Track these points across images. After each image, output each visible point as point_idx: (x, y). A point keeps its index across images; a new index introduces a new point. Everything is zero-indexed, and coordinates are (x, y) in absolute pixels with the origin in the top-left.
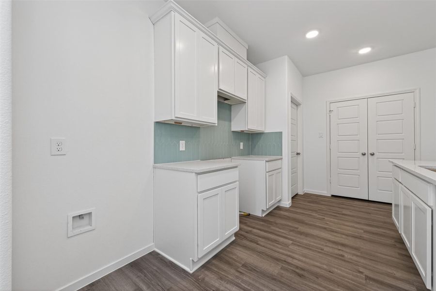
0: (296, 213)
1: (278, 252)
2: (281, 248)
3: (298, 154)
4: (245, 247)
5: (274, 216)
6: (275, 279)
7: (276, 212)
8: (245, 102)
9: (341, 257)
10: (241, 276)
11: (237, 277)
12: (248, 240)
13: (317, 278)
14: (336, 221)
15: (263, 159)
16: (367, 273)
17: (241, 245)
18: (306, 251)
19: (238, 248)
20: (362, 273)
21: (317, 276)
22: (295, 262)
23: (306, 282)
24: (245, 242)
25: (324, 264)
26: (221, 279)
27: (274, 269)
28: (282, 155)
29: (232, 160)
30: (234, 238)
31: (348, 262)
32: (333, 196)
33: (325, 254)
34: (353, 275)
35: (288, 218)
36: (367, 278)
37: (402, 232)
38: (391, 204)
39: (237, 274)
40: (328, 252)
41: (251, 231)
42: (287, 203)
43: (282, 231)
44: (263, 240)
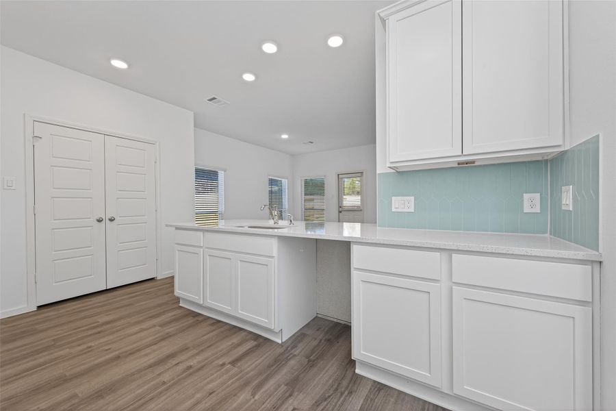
9: (190, 371)
14: (111, 337)
16: (226, 360)
31: (202, 367)
32: (39, 307)
33: (174, 384)
34: (224, 374)
40: (173, 379)
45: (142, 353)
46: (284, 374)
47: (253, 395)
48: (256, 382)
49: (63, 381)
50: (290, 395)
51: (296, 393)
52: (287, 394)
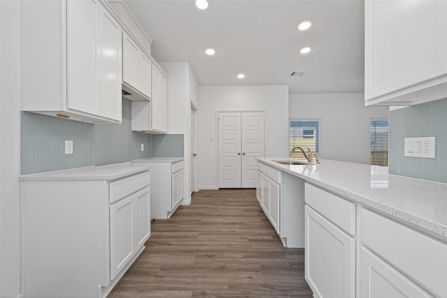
0: (196, 208)
1: (190, 245)
2: (191, 241)
3: (195, 155)
4: (158, 252)
5: (178, 215)
6: (193, 268)
7: (179, 211)
8: (149, 101)
9: (233, 233)
10: (162, 279)
11: (158, 282)
12: (160, 244)
13: (222, 253)
14: (225, 207)
15: (169, 161)
16: (250, 237)
17: (153, 252)
18: (211, 237)
19: (151, 256)
20: (247, 238)
21: (221, 252)
22: (205, 248)
23: (216, 260)
24: (157, 247)
25: (224, 242)
26: (141, 291)
27: (189, 260)
28: (183, 157)
29: (133, 164)
30: (144, 247)
32: (220, 189)
33: (223, 234)
34: (242, 242)
35: (190, 214)
36: (250, 240)
37: (262, 205)
38: (256, 188)
39: (157, 279)
41: (160, 235)
42: (187, 201)
43: (188, 226)
44: (175, 239)
45: (227, 217)
46: (267, 261)
47: (242, 258)
48: (250, 254)
49: (202, 215)
50: (256, 271)
51: (261, 273)
52: (255, 270)
